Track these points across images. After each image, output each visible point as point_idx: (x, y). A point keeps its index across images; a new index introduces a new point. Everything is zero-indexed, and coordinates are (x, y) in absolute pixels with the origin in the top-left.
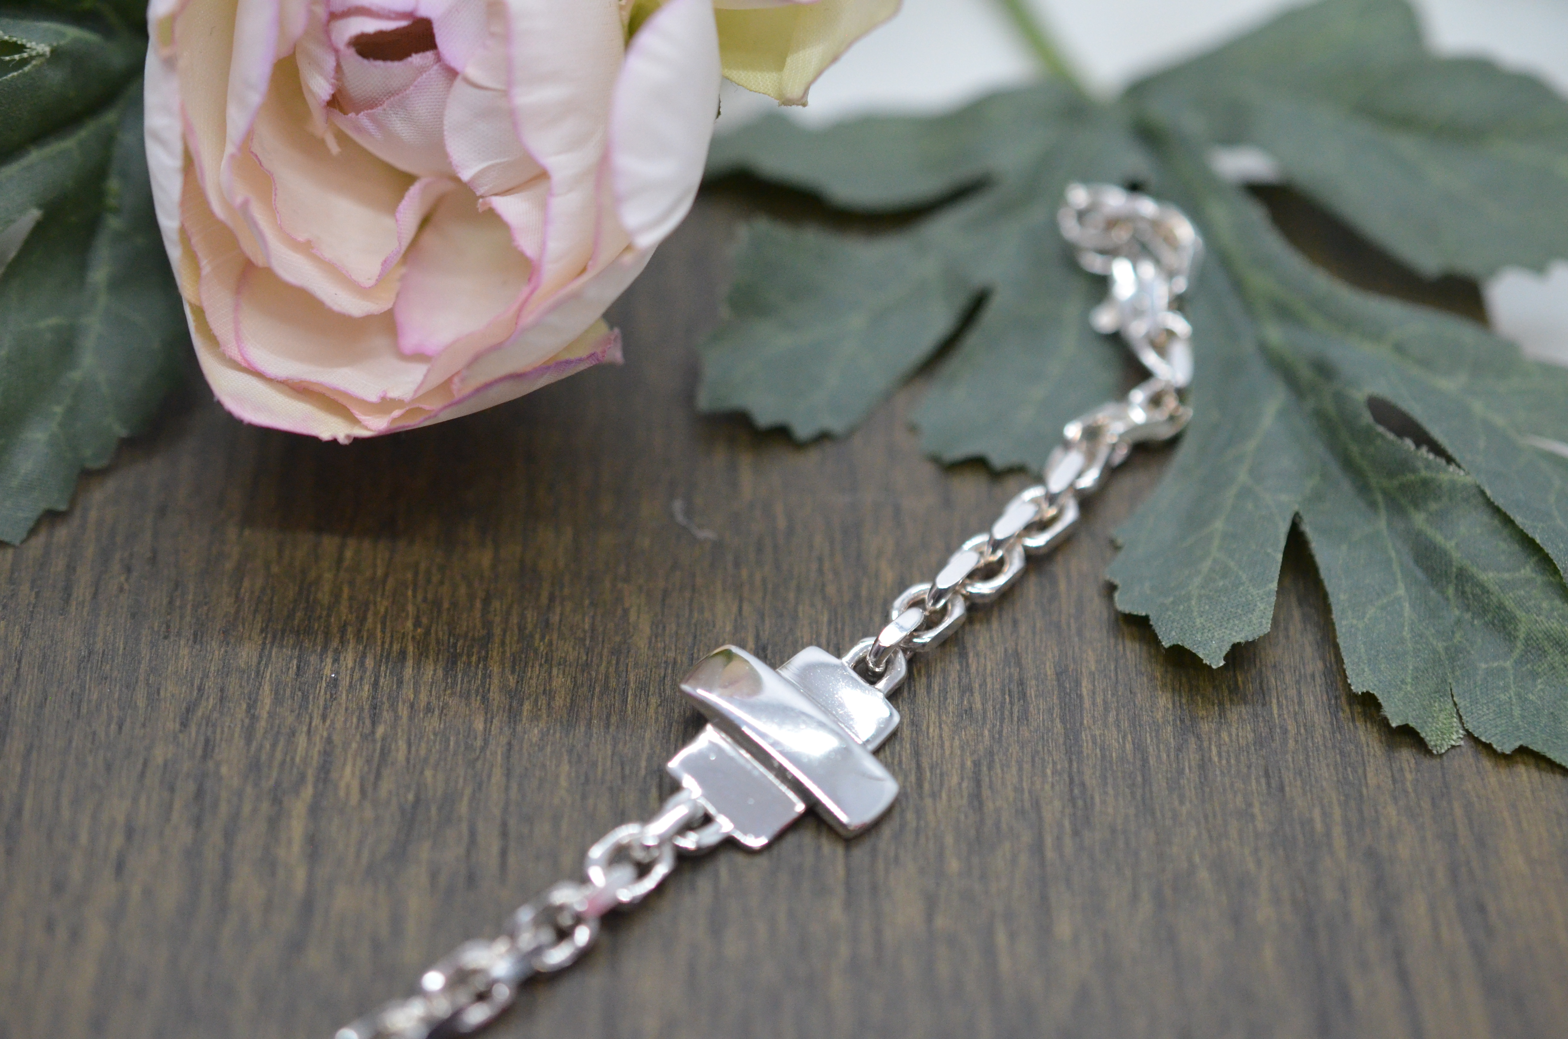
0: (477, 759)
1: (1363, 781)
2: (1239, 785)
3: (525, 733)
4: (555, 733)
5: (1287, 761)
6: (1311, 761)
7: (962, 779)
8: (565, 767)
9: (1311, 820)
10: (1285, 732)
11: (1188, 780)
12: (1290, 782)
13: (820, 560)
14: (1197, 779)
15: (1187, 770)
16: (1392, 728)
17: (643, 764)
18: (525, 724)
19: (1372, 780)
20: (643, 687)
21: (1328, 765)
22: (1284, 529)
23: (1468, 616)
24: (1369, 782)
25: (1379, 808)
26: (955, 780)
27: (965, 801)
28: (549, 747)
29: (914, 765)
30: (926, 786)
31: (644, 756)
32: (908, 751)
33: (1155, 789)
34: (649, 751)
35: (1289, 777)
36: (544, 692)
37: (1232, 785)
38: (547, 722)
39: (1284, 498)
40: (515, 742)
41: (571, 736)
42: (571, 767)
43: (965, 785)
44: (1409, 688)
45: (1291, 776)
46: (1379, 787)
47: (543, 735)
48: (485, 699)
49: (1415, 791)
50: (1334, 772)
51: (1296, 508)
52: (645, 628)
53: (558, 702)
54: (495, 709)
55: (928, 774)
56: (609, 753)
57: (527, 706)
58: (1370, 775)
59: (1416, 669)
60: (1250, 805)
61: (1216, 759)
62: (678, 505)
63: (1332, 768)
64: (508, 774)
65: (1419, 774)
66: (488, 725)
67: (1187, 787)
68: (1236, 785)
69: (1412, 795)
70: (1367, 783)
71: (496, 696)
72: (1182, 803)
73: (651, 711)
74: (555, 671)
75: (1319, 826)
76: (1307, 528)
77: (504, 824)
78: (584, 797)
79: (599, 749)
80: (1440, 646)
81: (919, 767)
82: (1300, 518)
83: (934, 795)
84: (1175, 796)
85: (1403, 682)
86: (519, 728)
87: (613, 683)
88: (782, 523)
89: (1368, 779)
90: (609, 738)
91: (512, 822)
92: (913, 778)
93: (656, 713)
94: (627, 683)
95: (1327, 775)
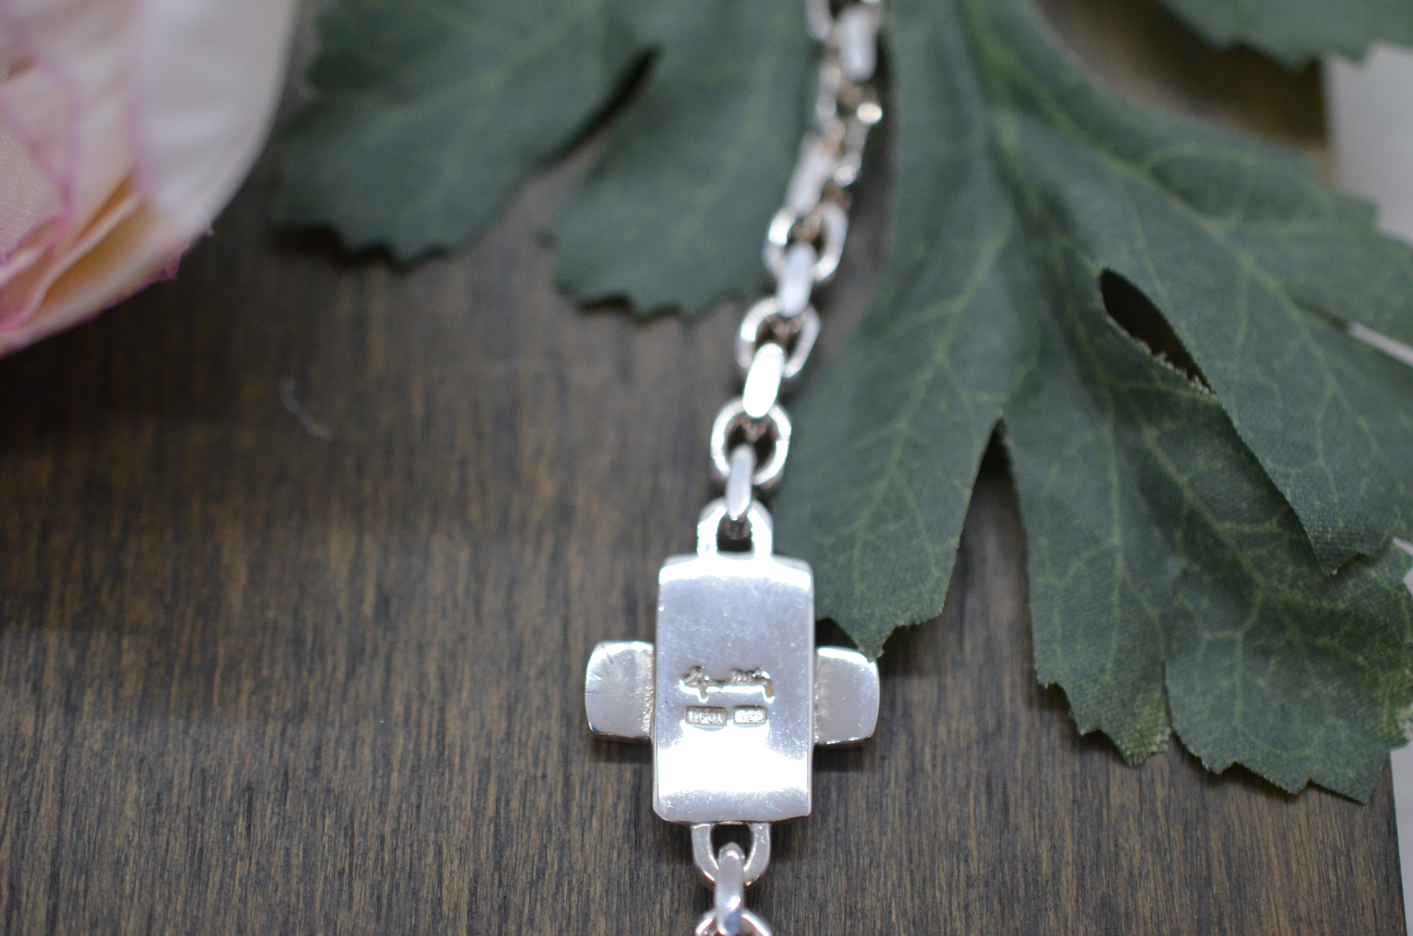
0: (24, 777)
1: (1104, 800)
2: (954, 805)
3: (85, 738)
4: (122, 736)
5: (1015, 770)
6: (1045, 769)
7: (619, 798)
8: (133, 790)
9: (1036, 860)
10: (1016, 726)
11: (893, 798)
12: (1016, 801)
13: (463, 465)
14: (904, 797)
15: (893, 784)
16: (1079, 735)
17: (229, 781)
18: (85, 725)
19: (1115, 800)
20: (232, 666)
21: (1063, 777)
22: (978, 446)
23: (1196, 568)
24: (1112, 801)
25: (1121, 840)
26: (610, 799)
27: (620, 832)
28: (114, 758)
29: (560, 778)
30: (575, 810)
31: (231, 770)
32: (556, 758)
33: (852, 812)
34: (237, 762)
35: (1015, 794)
36: (111, 675)
37: (946, 804)
38: (113, 720)
39: (985, 397)
40: (72, 751)
41: (142, 742)
42: (140, 787)
43: (621, 807)
44: (1108, 678)
45: (1018, 791)
46: (1122, 808)
47: (108, 737)
48: (37, 688)
49: (1167, 814)
50: (1070, 786)
51: (999, 413)
52: (241, 574)
53: (128, 690)
54: (49, 702)
55: (577, 792)
56: (188, 766)
57: (89, 697)
58: (1113, 791)
59: (1120, 649)
60: (964, 835)
61: (928, 767)
62: (288, 386)
63: (1068, 779)
64: (62, 803)
65: (1173, 791)
66: (40, 726)
67: (891, 809)
68: (950, 805)
69: (1162, 821)
70: (1108, 803)
71: (51, 682)
72: (882, 833)
73: (243, 701)
74: (126, 643)
75: (1045, 868)
76: (1009, 441)
77: (55, 877)
78: (154, 832)
79: (175, 761)
80: (1154, 612)
81: (567, 783)
82: (1004, 427)
83: (583, 825)
84: (875, 823)
85: (1102, 670)
86: (78, 730)
87: (197, 660)
88: (418, 410)
89: (1111, 797)
90: (189, 742)
91: (64, 875)
92: (558, 798)
93: (249, 704)
94: (214, 661)
95: (1061, 790)
